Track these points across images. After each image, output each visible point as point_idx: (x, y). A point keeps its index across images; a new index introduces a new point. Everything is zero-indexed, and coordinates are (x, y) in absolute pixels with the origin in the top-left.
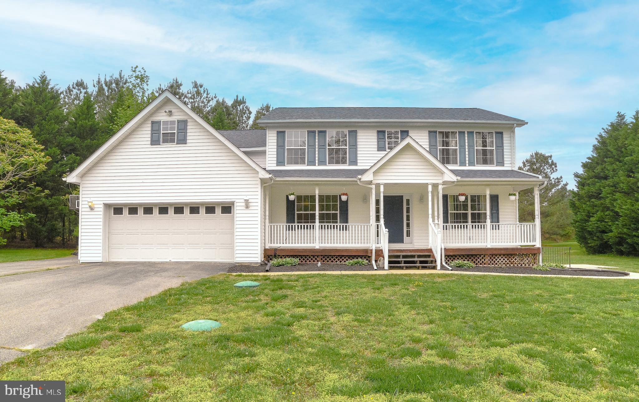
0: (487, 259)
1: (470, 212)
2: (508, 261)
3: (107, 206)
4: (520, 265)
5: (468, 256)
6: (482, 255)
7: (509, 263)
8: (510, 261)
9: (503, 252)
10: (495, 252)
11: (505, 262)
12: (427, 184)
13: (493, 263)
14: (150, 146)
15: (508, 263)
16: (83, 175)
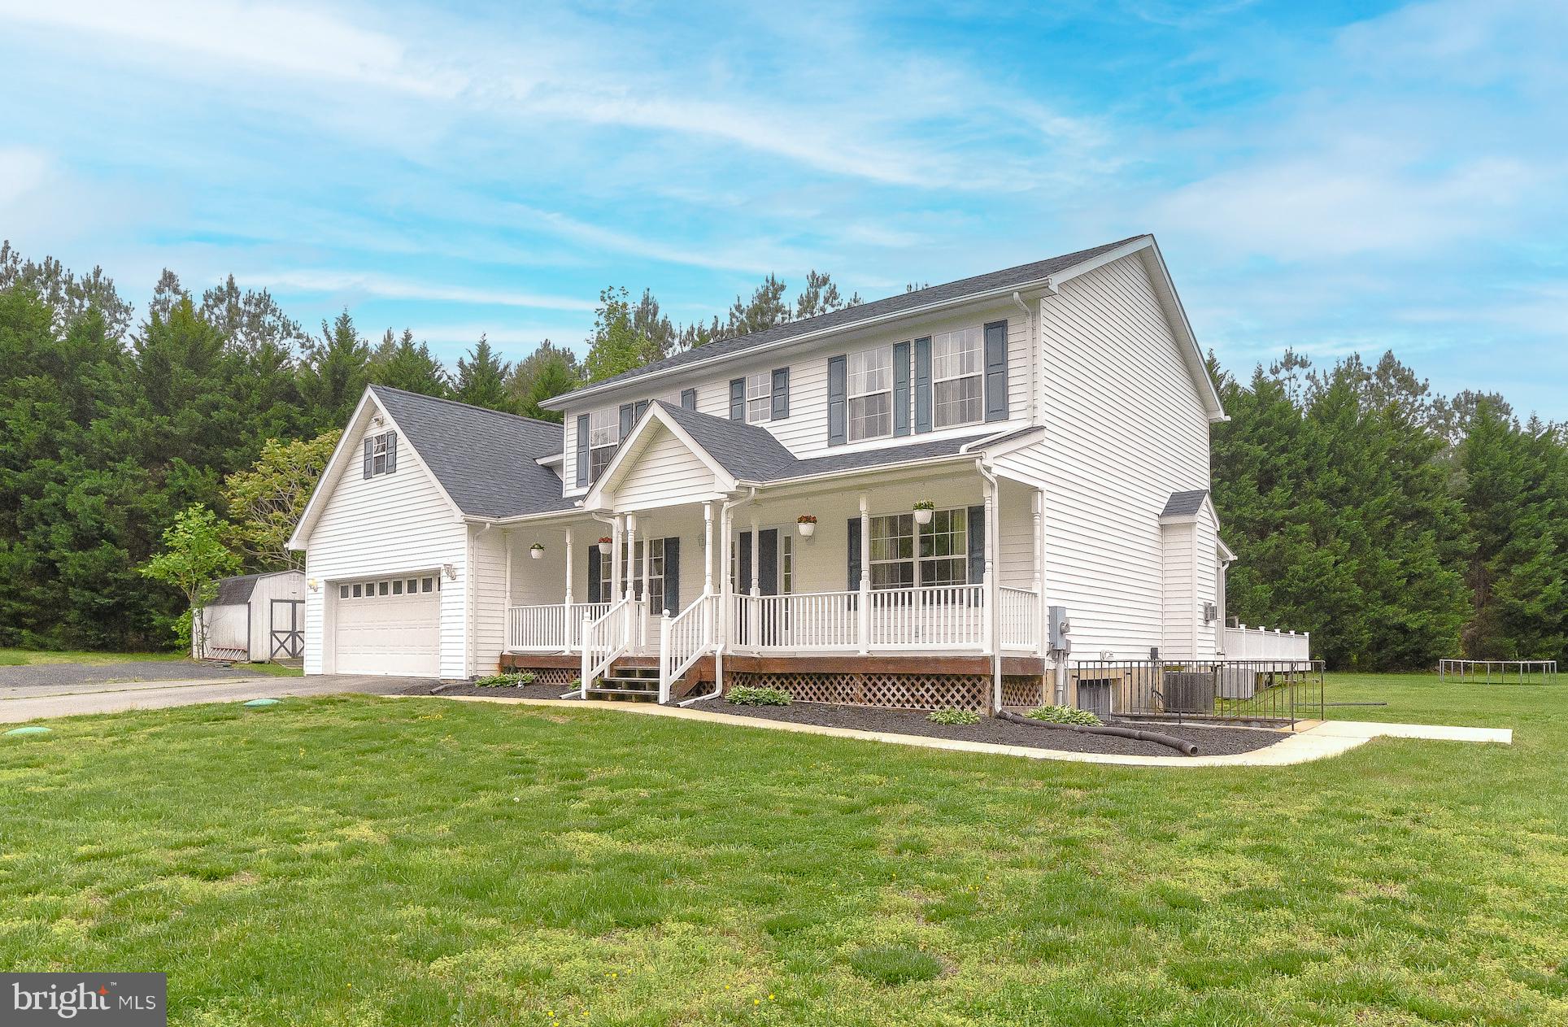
0: (858, 688)
1: (916, 560)
2: (908, 695)
3: (332, 584)
4: (939, 706)
5: (819, 676)
6: (847, 674)
7: (911, 699)
8: (913, 695)
9: (891, 669)
10: (872, 669)
11: (901, 698)
12: (699, 507)
13: (872, 698)
14: (363, 481)
15: (908, 701)
16: (309, 537)
